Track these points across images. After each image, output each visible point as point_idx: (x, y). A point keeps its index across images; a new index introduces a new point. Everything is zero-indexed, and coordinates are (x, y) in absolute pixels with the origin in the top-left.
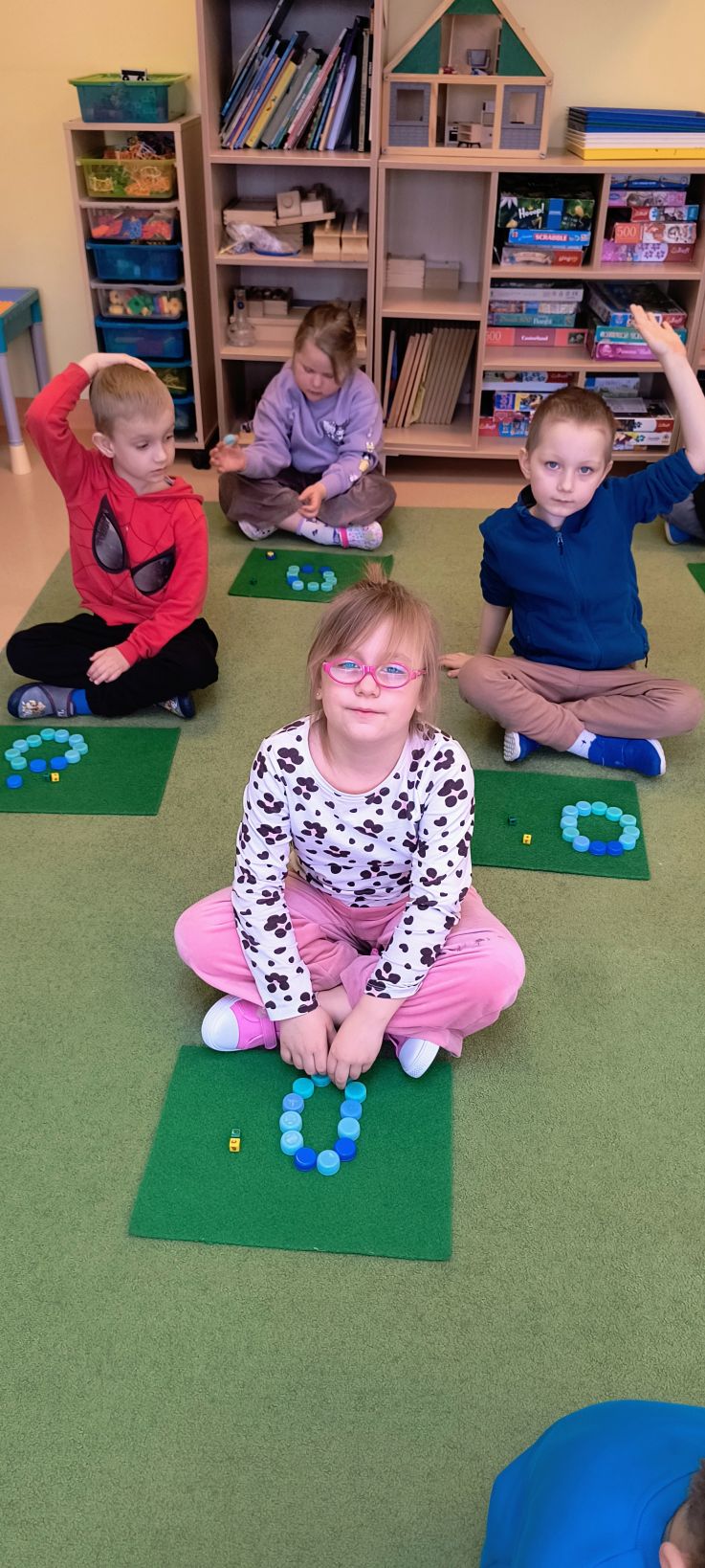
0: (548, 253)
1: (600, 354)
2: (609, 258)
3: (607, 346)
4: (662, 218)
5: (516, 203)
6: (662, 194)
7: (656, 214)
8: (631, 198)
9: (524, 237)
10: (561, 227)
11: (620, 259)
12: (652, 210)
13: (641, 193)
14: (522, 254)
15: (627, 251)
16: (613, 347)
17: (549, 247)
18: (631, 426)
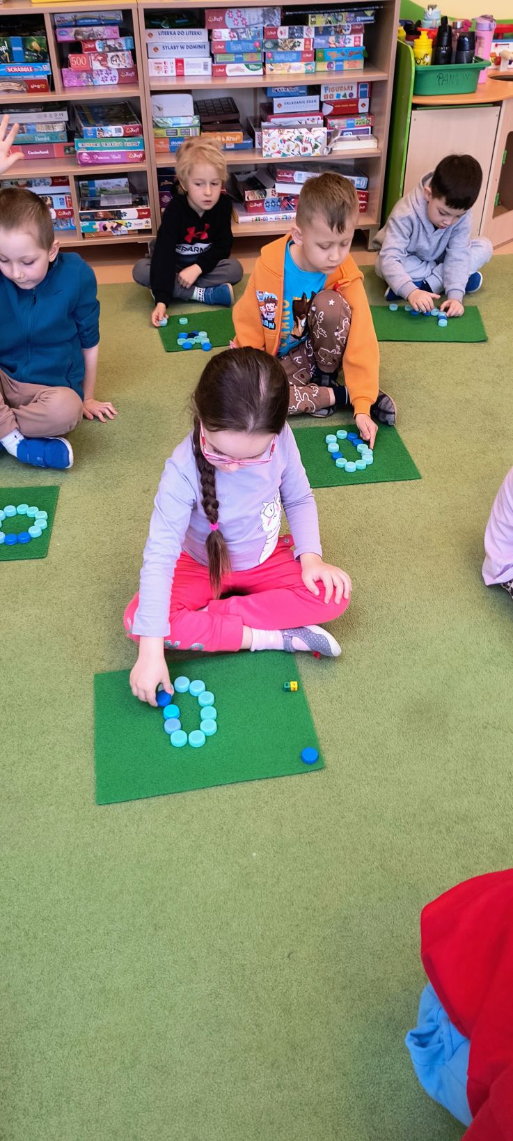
0: (20, 82)
1: (80, 161)
2: (75, 84)
3: (85, 154)
4: (107, 49)
6: (100, 29)
7: (101, 45)
8: (77, 33)
10: (24, 61)
11: (84, 84)
12: (98, 42)
13: (84, 29)
14: (1, 84)
15: (87, 77)
16: (90, 155)
17: (20, 77)
18: (119, 215)
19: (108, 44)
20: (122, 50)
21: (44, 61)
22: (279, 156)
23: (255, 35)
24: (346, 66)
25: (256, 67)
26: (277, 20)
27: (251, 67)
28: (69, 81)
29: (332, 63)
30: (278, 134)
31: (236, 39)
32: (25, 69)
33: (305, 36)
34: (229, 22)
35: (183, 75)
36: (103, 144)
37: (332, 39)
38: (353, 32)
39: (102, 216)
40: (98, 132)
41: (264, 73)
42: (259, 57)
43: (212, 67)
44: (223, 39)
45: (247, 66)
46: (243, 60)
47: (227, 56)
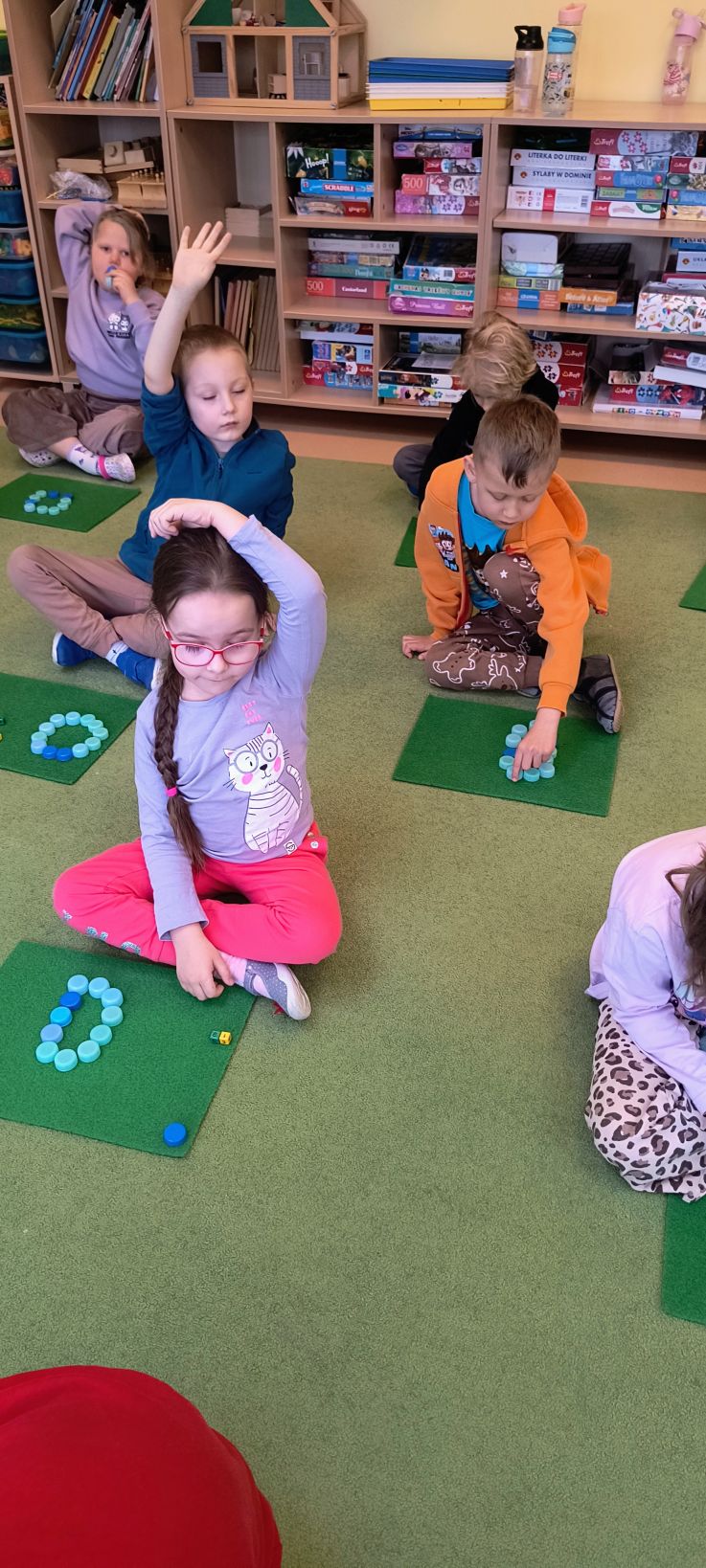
0: (337, 203)
1: (392, 307)
2: (409, 211)
3: (399, 299)
4: (455, 170)
5: (302, 154)
6: (449, 145)
7: (448, 166)
8: (418, 149)
9: (314, 187)
10: (346, 178)
11: (420, 211)
12: (444, 162)
13: (428, 144)
14: (313, 203)
15: (425, 204)
16: (407, 301)
17: (339, 197)
18: (428, 382)
19: (458, 164)
20: (474, 173)
21: (366, 180)
22: (658, 330)
23: (657, 166)
25: (651, 209)
26: (691, 149)
27: (644, 207)
28: (402, 206)
30: (662, 301)
31: (630, 170)
32: (346, 188)
34: (622, 147)
35: (552, 211)
36: (426, 288)
39: (407, 379)
40: (421, 273)
41: (663, 217)
42: (659, 196)
43: (593, 203)
44: (611, 168)
45: (640, 206)
46: (638, 197)
47: (613, 191)
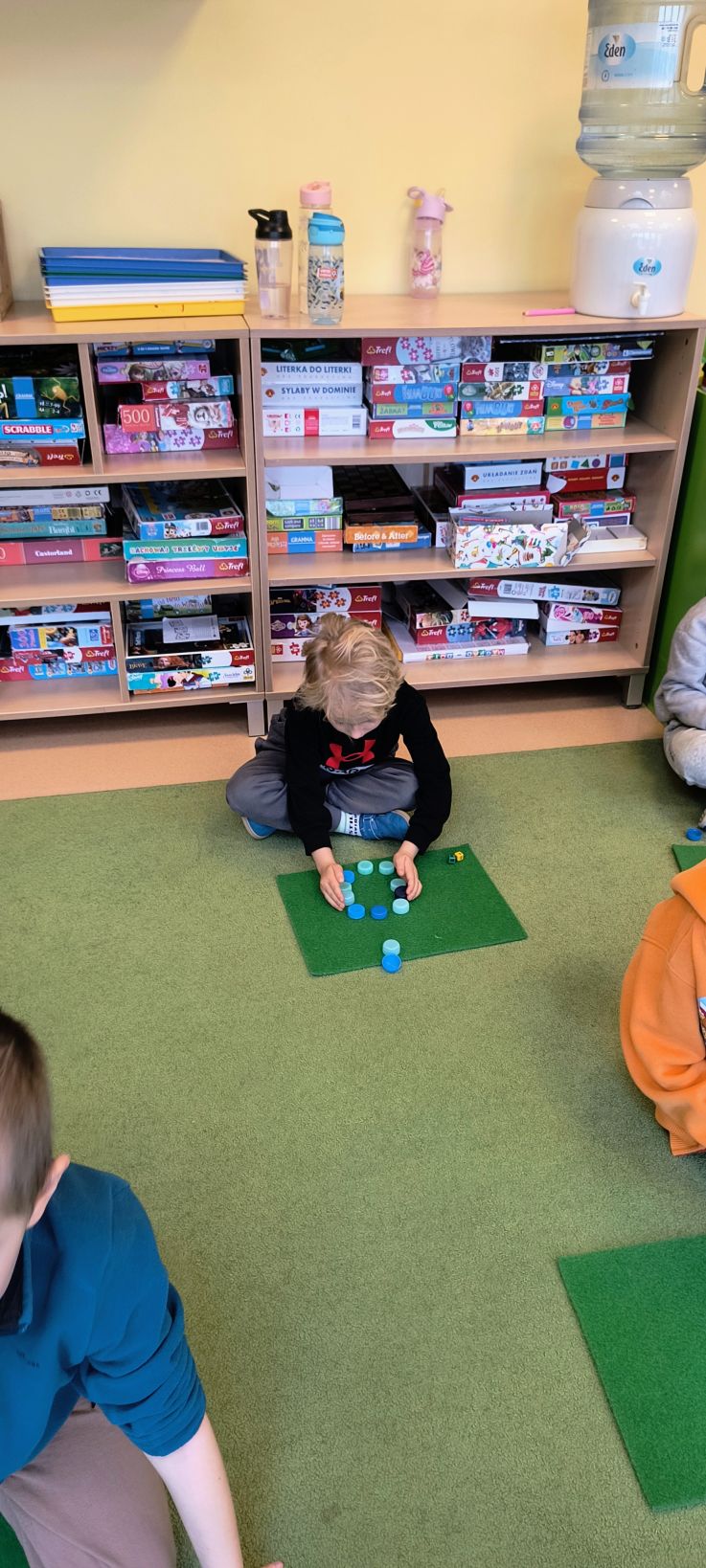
0: (28, 451)
1: (133, 577)
2: (126, 450)
3: (143, 566)
4: (186, 395)
6: (177, 365)
7: (176, 390)
8: (133, 371)
10: (37, 416)
11: (142, 449)
12: (169, 385)
13: (147, 364)
15: (148, 439)
16: (152, 566)
17: (29, 442)
18: (197, 662)
19: (189, 387)
20: (213, 398)
21: (73, 416)
22: (483, 567)
23: (446, 375)
24: (596, 423)
25: (444, 425)
26: (485, 353)
27: (435, 424)
28: (116, 445)
29: (572, 418)
30: (484, 534)
31: (413, 381)
32: (39, 430)
33: (531, 377)
34: (403, 355)
35: (317, 435)
36: (175, 549)
37: (576, 382)
38: (613, 370)
39: (167, 664)
40: (165, 530)
41: (458, 432)
42: (450, 409)
43: (368, 422)
44: (390, 381)
45: (430, 424)
46: (424, 413)
47: (393, 407)
